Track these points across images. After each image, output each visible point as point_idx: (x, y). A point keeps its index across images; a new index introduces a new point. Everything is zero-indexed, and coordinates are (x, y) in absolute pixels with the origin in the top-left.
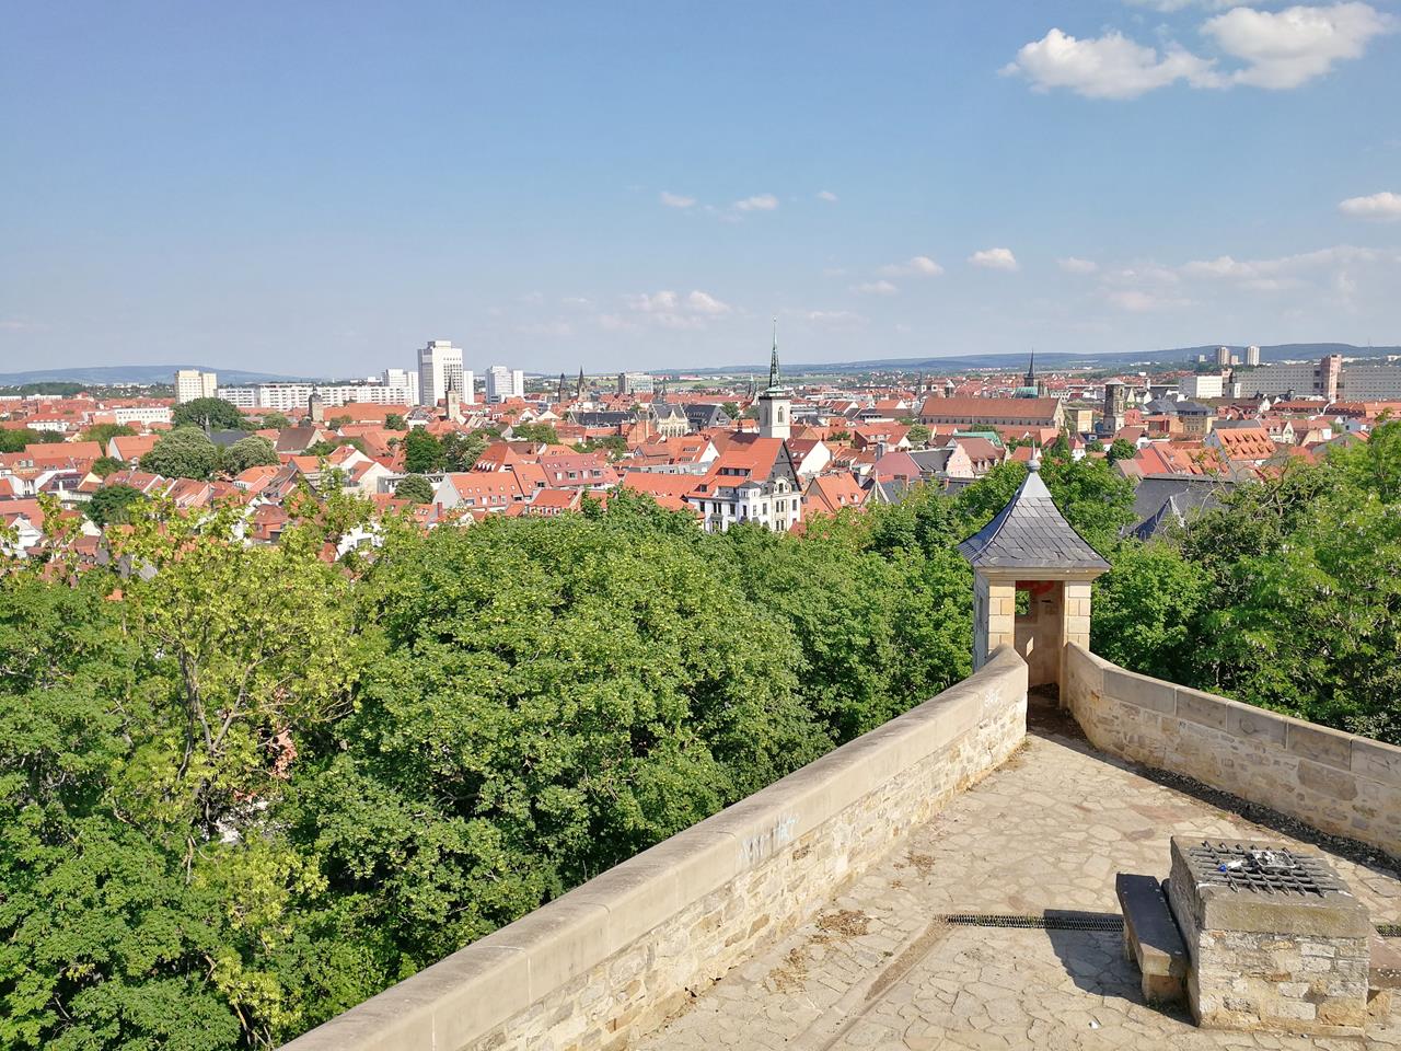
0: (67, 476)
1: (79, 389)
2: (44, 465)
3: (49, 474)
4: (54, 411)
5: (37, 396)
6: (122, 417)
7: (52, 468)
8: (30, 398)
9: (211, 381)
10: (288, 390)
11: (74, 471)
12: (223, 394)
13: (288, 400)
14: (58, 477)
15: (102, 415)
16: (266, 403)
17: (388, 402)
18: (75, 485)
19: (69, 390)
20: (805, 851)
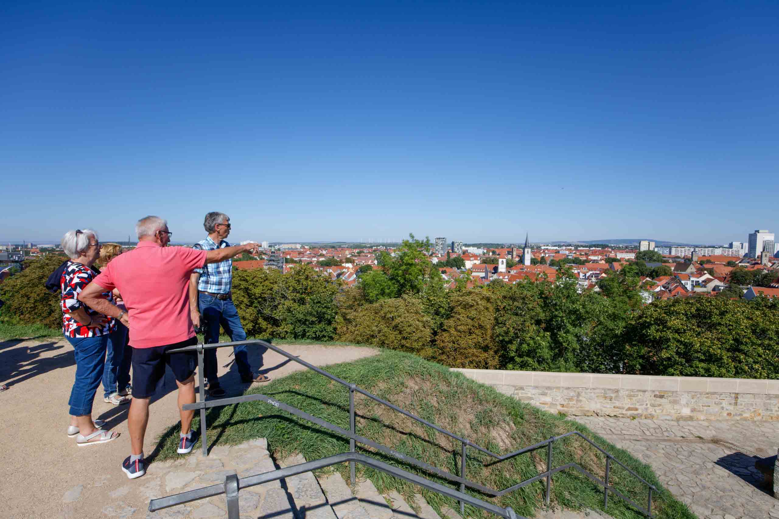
0: (596, 274)
1: (607, 246)
2: (590, 270)
3: (592, 272)
4: (597, 253)
5: (594, 248)
6: (619, 256)
7: (592, 270)
8: (591, 249)
9: (653, 245)
10: (683, 249)
11: (599, 272)
12: (656, 250)
13: (683, 253)
14: (593, 274)
15: (612, 255)
16: (673, 253)
17: (730, 256)
18: (598, 277)
19: (604, 246)
20: (662, 397)
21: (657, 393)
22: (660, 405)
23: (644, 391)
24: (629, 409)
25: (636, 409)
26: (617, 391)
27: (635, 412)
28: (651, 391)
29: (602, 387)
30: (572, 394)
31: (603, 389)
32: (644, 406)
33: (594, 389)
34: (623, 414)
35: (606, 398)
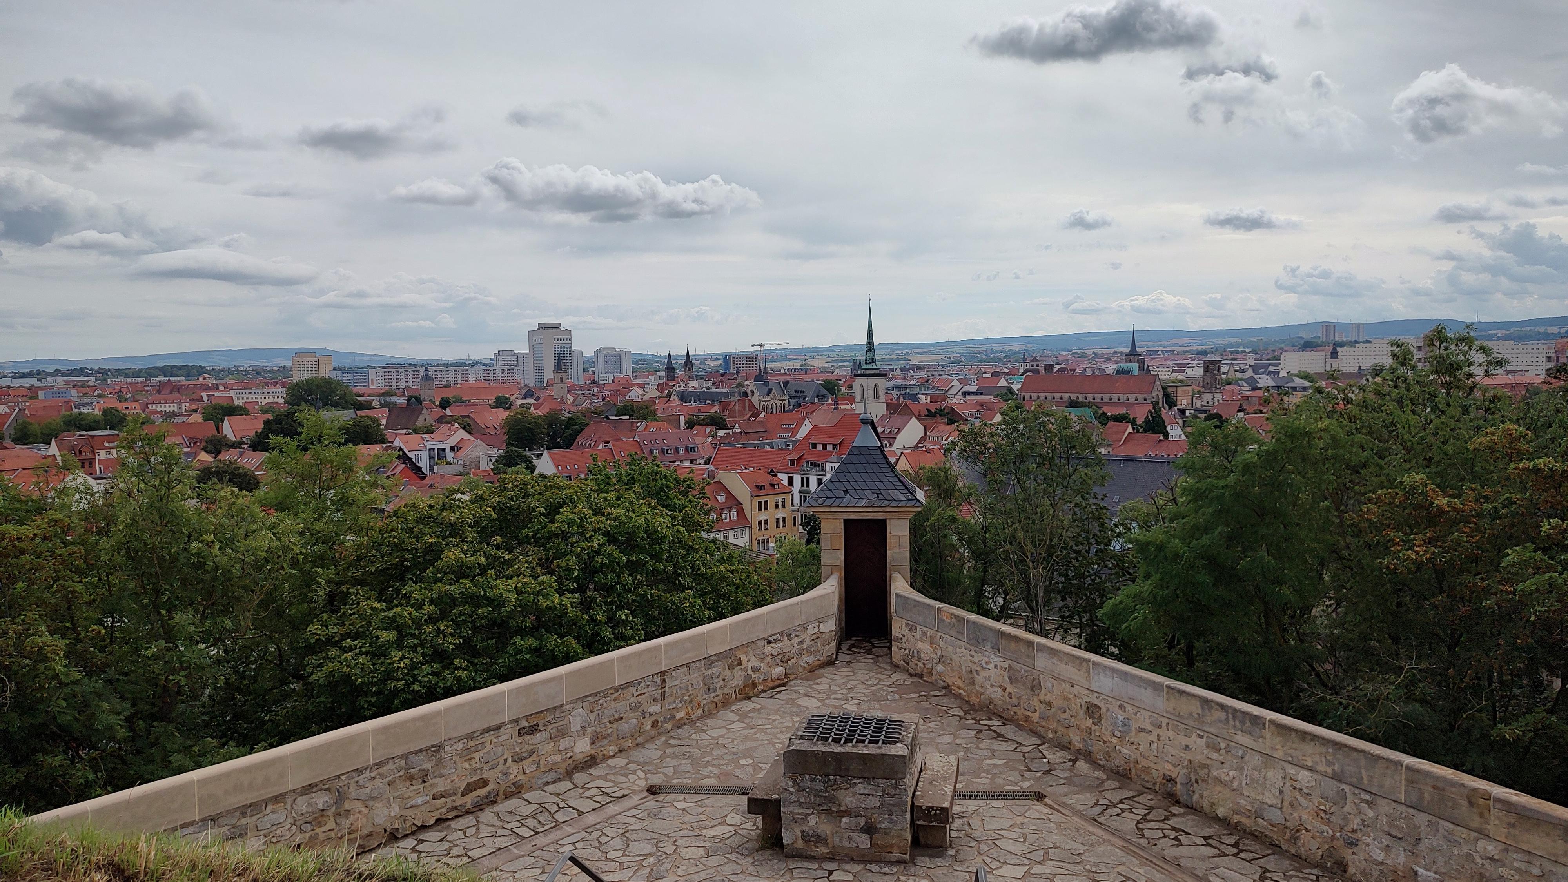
6: (240, 398)
12: (336, 377)
16: (380, 383)
20: (534, 729)
21: (524, 723)
22: (532, 752)
23: (498, 728)
24: (470, 788)
25: (485, 783)
26: (438, 748)
27: (482, 792)
28: (511, 722)
29: (398, 751)
30: (321, 800)
31: (402, 756)
32: (501, 767)
33: (379, 765)
34: (456, 808)
35: (411, 778)
